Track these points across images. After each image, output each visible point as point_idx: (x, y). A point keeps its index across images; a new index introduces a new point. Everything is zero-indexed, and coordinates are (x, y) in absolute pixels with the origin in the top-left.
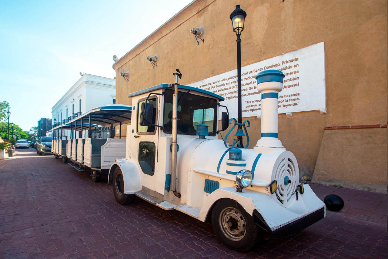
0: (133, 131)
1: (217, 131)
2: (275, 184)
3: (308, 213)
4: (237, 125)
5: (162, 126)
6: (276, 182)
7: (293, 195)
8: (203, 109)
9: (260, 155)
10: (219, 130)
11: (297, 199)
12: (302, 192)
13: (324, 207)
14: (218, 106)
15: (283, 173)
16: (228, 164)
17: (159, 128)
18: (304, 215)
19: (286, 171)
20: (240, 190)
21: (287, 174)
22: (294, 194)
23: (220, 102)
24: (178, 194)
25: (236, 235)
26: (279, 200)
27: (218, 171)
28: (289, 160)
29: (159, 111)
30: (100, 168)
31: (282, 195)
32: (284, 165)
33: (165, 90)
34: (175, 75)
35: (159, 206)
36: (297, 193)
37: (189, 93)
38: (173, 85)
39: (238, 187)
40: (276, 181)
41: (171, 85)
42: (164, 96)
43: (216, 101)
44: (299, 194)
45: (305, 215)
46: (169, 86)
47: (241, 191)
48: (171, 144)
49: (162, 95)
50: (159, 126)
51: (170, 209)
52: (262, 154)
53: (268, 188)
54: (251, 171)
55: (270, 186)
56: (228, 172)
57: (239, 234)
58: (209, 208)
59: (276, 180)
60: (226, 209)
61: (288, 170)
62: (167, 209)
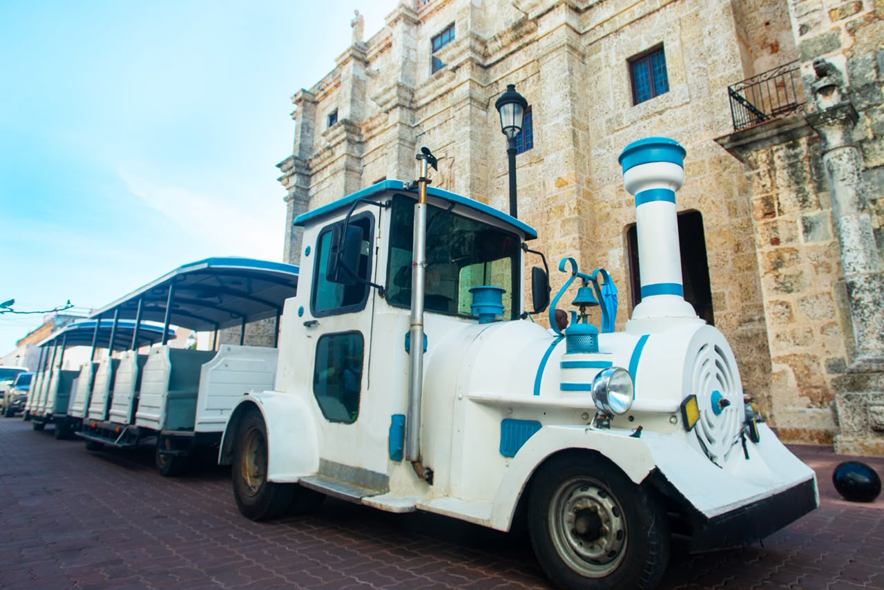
0: (301, 312)
1: (522, 313)
2: (691, 403)
3: (781, 485)
4: (579, 276)
5: (384, 286)
6: (694, 398)
7: (735, 446)
8: (483, 264)
9: (644, 339)
10: (527, 311)
11: (747, 457)
12: (755, 438)
13: (812, 479)
14: (522, 250)
15: (708, 382)
16: (566, 365)
17: (377, 290)
18: (772, 488)
19: (713, 378)
20: (605, 423)
21: (717, 387)
22: (737, 442)
23: (527, 242)
24: (426, 471)
25: (595, 561)
26: (706, 451)
27: (537, 392)
28: (717, 350)
29: (377, 248)
30: (192, 429)
31: (710, 441)
32: (707, 360)
33: (394, 197)
34: (420, 159)
35: (372, 505)
36: (744, 440)
37: (453, 211)
38: (416, 183)
39: (599, 417)
40: (695, 396)
41: (411, 183)
42: (390, 210)
43: (517, 239)
44: (748, 442)
45: (776, 489)
46: (405, 186)
47: (608, 426)
48: (407, 332)
49: (387, 207)
50: (375, 286)
51: (405, 508)
52: (649, 335)
53: (675, 417)
54: (628, 370)
55: (683, 408)
56: (566, 387)
57: (602, 556)
58: (521, 487)
59: (693, 393)
60: (567, 483)
61: (718, 377)
62: (397, 508)
